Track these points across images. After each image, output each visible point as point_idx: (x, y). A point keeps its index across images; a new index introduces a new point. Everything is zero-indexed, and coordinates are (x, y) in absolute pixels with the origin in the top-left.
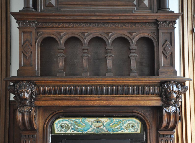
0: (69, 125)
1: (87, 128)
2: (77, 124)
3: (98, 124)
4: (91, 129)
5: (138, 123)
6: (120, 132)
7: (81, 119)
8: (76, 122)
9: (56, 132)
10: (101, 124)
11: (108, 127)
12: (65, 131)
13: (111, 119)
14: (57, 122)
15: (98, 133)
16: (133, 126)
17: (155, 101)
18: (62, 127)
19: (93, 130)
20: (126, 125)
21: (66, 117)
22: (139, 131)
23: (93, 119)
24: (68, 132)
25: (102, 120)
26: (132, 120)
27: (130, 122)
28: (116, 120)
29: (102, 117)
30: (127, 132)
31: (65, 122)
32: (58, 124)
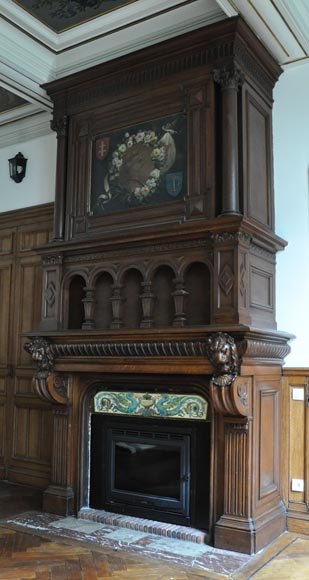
0: (112, 401)
1: (133, 407)
2: (121, 400)
3: (148, 403)
4: (138, 409)
5: (203, 404)
6: (177, 416)
7: (126, 394)
8: (120, 398)
9: (96, 410)
10: (151, 402)
11: (160, 408)
12: (107, 409)
13: (166, 395)
14: (97, 396)
15: (146, 416)
16: (195, 408)
17: (204, 367)
18: (103, 403)
19: (140, 411)
20: (185, 405)
21: (108, 390)
22: (204, 417)
23: (141, 395)
24: (110, 411)
25: (153, 395)
26: (194, 399)
27: (191, 401)
28: (172, 397)
29: (153, 392)
30: (187, 416)
31: (107, 396)
32: (98, 399)
